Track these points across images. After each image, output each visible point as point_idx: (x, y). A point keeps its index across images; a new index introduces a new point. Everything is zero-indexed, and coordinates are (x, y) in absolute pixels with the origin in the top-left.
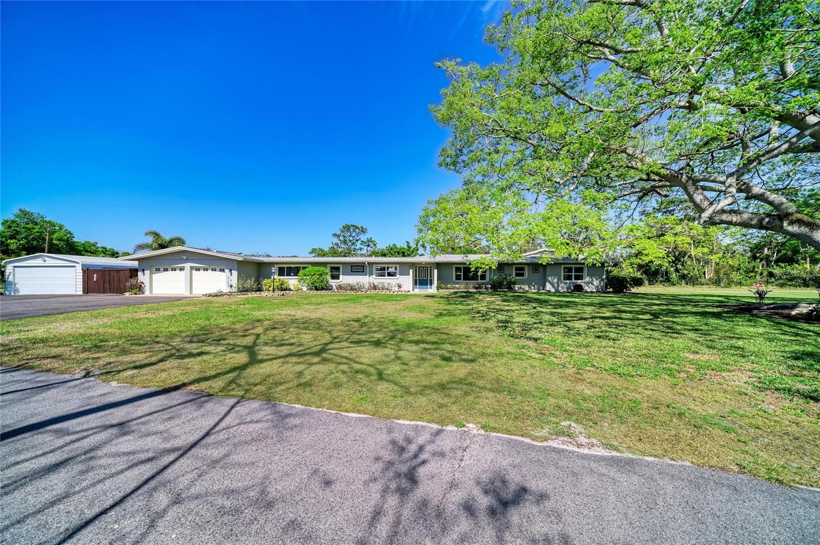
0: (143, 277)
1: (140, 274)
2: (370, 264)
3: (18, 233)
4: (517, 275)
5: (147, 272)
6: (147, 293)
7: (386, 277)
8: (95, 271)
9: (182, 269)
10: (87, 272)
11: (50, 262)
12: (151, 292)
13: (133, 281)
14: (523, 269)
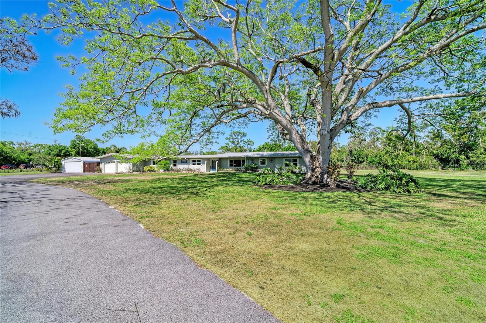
0: (102, 166)
1: (101, 164)
2: (189, 159)
3: (76, 146)
4: (262, 164)
5: (103, 164)
6: (103, 172)
7: (197, 165)
8: (87, 163)
9: (114, 162)
10: (85, 163)
11: (74, 160)
12: (104, 172)
13: (98, 167)
14: (264, 160)
